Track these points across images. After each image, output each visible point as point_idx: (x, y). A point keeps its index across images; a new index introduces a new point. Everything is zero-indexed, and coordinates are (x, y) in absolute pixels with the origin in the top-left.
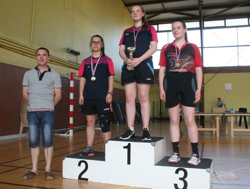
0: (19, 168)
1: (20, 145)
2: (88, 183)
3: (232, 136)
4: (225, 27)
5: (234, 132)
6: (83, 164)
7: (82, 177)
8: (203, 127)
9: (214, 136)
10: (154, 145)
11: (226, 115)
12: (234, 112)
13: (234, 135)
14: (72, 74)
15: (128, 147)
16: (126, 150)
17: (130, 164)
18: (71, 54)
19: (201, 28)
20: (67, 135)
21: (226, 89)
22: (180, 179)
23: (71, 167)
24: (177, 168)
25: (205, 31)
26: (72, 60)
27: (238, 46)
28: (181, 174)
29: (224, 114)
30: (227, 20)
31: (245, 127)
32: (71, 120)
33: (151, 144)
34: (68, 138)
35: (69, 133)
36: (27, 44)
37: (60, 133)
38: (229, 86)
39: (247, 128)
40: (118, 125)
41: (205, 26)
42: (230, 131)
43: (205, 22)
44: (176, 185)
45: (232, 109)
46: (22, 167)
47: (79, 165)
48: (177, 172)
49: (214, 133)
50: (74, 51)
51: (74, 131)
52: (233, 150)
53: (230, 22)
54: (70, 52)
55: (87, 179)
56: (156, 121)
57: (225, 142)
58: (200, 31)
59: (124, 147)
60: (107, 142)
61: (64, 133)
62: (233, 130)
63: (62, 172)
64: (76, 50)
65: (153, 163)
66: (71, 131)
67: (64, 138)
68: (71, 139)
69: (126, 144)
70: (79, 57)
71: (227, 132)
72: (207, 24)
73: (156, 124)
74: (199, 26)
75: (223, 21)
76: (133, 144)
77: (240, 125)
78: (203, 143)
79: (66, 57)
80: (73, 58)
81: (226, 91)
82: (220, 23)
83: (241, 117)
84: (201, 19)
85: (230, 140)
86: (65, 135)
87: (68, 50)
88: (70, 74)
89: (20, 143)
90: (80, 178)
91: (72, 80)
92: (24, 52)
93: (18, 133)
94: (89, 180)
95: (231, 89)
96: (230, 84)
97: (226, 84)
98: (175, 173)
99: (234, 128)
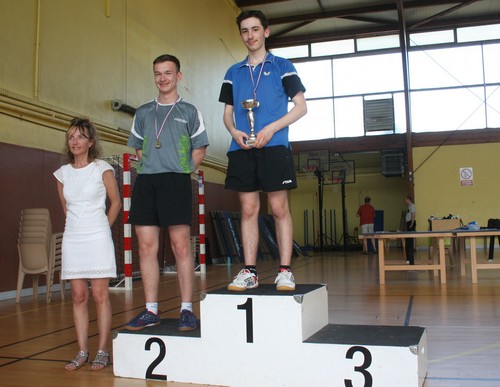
0: (21, 359)
1: (19, 313)
2: (166, 384)
3: (475, 280)
4: (455, 44)
5: (479, 271)
6: (155, 346)
7: (155, 372)
8: (412, 263)
9: (436, 281)
10: (300, 301)
11: (459, 235)
12: (477, 228)
13: (478, 279)
14: (126, 156)
15: (248, 307)
16: (244, 312)
17: (252, 341)
18: (123, 114)
19: (404, 48)
20: (120, 289)
21: (462, 179)
22: (357, 369)
23: (130, 353)
24: (349, 347)
25: (411, 55)
26: (124, 128)
27: (484, 85)
28: (359, 358)
29: (455, 234)
30: (458, 29)
32: (128, 257)
33: (295, 298)
35: (123, 285)
36: (27, 95)
38: (467, 173)
40: (229, 264)
41: (412, 44)
42: (469, 269)
43: (412, 36)
44: (348, 383)
45: (474, 223)
46: (27, 358)
47: (148, 347)
48: (350, 355)
49: (436, 274)
50: (128, 107)
51: (133, 280)
52: (476, 308)
53: (466, 33)
54: (120, 110)
56: (311, 253)
57: (459, 293)
58: (400, 55)
60: (205, 297)
61: (113, 285)
62: (476, 267)
63: (112, 364)
64: (134, 105)
65: (301, 339)
66: (128, 281)
67: (113, 295)
68: (128, 297)
69: (243, 299)
71: (463, 273)
72: (416, 39)
73: (311, 260)
74: (398, 45)
75: (452, 31)
76: (256, 299)
77: (491, 257)
78: (412, 297)
79: (113, 121)
80: (127, 123)
81: (462, 184)
82: (446, 36)
83: (492, 238)
84: (403, 28)
85: (471, 289)
86: (115, 289)
88: (121, 156)
89: (19, 309)
90: (149, 374)
91: (126, 169)
92: (22, 113)
93: (14, 288)
94: (168, 380)
95: (471, 178)
96: (471, 169)
97: (461, 169)
98: (347, 357)
99: (478, 263)
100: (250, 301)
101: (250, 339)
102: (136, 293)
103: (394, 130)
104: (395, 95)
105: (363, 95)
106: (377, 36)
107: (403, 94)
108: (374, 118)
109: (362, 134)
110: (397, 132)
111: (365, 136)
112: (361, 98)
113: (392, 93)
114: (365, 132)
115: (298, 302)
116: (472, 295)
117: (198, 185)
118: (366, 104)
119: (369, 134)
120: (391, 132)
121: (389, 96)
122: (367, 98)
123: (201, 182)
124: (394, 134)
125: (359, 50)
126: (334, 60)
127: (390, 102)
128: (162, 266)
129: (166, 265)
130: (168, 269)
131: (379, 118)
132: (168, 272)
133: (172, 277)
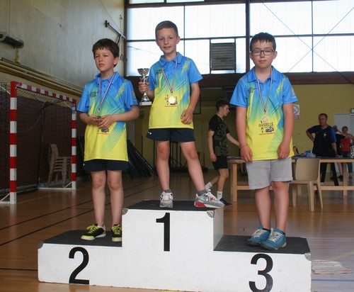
2: (88, 288)
6: (79, 256)
7: (77, 278)
14: (13, 84)
15: (166, 220)
16: (162, 225)
17: (168, 250)
18: (5, 45)
20: (5, 203)
22: (260, 273)
24: (253, 254)
27: (312, 35)
28: (262, 263)
32: (13, 175)
33: (208, 214)
35: (8, 199)
38: (295, 109)
44: (252, 285)
47: (72, 255)
48: (254, 261)
50: (12, 39)
54: (4, 41)
55: (87, 282)
58: (244, 5)
59: (158, 221)
60: (126, 211)
63: (37, 270)
64: (16, 36)
65: (212, 247)
66: (13, 195)
68: (13, 210)
69: (161, 214)
76: (173, 213)
77: (323, 180)
80: (9, 53)
87: (1, 36)
88: (9, 84)
90: (73, 279)
91: (13, 95)
94: (91, 284)
95: (298, 114)
96: (298, 106)
98: (252, 263)
101: (167, 248)
102: (18, 206)
103: (235, 69)
104: (237, 39)
105: (210, 39)
107: (245, 39)
108: (218, 59)
109: (208, 73)
110: (238, 72)
111: (210, 74)
112: (208, 40)
113: (235, 38)
114: (211, 70)
115: (211, 216)
117: (70, 112)
118: (212, 46)
119: (214, 72)
120: (233, 72)
121: (232, 41)
122: (213, 41)
123: (74, 109)
124: (235, 73)
126: (187, 7)
127: (234, 45)
128: (37, 183)
129: (41, 182)
130: (42, 185)
131: (223, 59)
132: (42, 188)
133: (46, 193)
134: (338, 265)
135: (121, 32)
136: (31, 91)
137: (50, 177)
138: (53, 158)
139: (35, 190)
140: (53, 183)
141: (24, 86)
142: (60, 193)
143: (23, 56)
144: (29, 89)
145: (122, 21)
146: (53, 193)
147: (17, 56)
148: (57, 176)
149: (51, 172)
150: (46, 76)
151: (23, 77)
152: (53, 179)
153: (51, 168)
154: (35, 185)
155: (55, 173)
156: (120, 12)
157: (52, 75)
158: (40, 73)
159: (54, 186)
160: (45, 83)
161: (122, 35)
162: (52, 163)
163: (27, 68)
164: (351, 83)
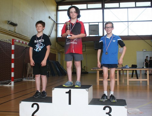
3: (128, 84)
4: (119, 8)
5: (129, 81)
7: (34, 115)
11: (123, 69)
13: (129, 84)
16: (68, 94)
17: (70, 104)
18: (10, 25)
19: (103, 8)
21: (120, 51)
25: (105, 10)
26: (11, 30)
27: (128, 21)
28: (107, 110)
30: (120, 3)
31: (136, 78)
32: (13, 75)
34: (11, 87)
35: (11, 84)
37: (3, 84)
39: (138, 78)
41: (105, 7)
42: (126, 80)
43: (105, 4)
45: (127, 66)
50: (13, 23)
51: (14, 82)
53: (123, 4)
58: (102, 10)
59: (66, 93)
60: (54, 89)
61: (7, 84)
64: (14, 22)
66: (12, 83)
67: (7, 88)
68: (12, 88)
69: (68, 90)
70: (16, 27)
71: (123, 82)
72: (107, 5)
74: (101, 7)
75: (118, 4)
76: (72, 90)
79: (7, 27)
80: (12, 28)
81: (120, 53)
82: (116, 5)
83: (133, 71)
84: (103, 1)
85: (127, 87)
86: (8, 85)
87: (9, 22)
88: (11, 40)
97: (120, 48)
98: (103, 109)
99: (129, 79)
100: (70, 90)
102: (15, 87)
103: (99, 34)
105: (89, 23)
106: (94, 3)
107: (102, 23)
108: (92, 30)
111: (89, 36)
112: (88, 24)
113: (98, 22)
114: (89, 35)
115: (87, 91)
116: (127, 89)
118: (90, 26)
119: (90, 36)
120: (98, 35)
121: (97, 24)
122: (90, 24)
124: (99, 36)
125: (88, 8)
128: (23, 78)
129: (24, 77)
130: (24, 79)
131: (94, 31)
132: (24, 80)
133: (26, 82)
134: (138, 110)
135: (55, 20)
136: (20, 42)
137: (27, 75)
138: (28, 68)
139: (22, 80)
140: (28, 78)
141: (17, 41)
142: (31, 82)
143: (17, 29)
144: (19, 42)
145: (56, 16)
146: (29, 82)
147: (15, 30)
148: (30, 75)
149: (28, 74)
150: (26, 37)
151: (17, 37)
152: (29, 76)
153: (28, 72)
154: (22, 79)
155: (29, 74)
156: (55, 13)
157: (28, 37)
158: (24, 36)
159: (29, 79)
160: (26, 39)
161: (56, 22)
162: (28, 70)
163: (19, 34)
164: (143, 40)
